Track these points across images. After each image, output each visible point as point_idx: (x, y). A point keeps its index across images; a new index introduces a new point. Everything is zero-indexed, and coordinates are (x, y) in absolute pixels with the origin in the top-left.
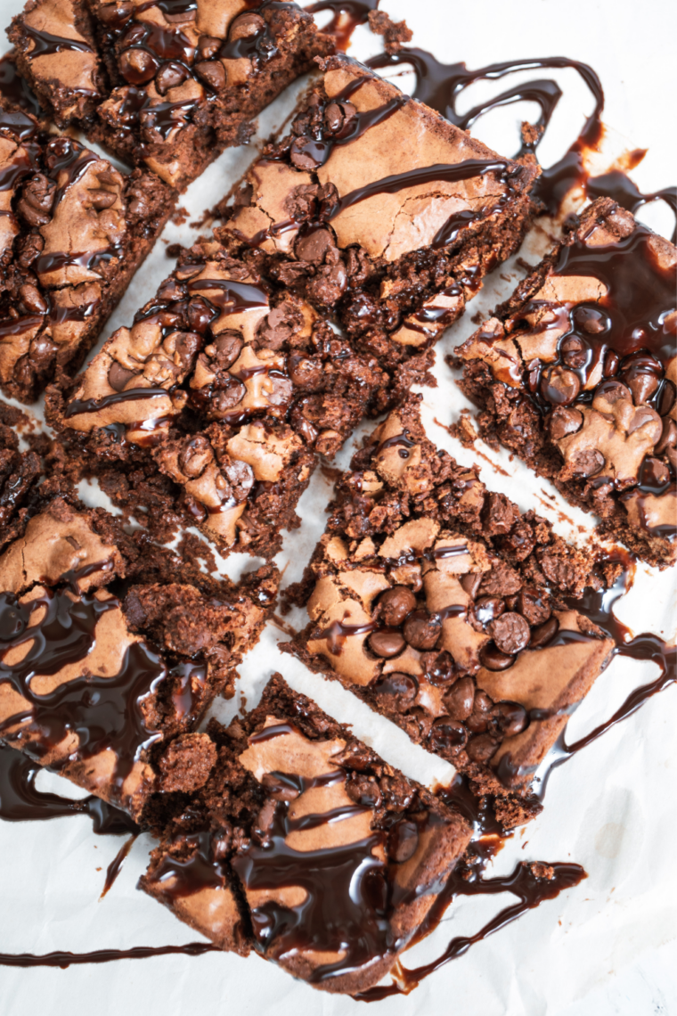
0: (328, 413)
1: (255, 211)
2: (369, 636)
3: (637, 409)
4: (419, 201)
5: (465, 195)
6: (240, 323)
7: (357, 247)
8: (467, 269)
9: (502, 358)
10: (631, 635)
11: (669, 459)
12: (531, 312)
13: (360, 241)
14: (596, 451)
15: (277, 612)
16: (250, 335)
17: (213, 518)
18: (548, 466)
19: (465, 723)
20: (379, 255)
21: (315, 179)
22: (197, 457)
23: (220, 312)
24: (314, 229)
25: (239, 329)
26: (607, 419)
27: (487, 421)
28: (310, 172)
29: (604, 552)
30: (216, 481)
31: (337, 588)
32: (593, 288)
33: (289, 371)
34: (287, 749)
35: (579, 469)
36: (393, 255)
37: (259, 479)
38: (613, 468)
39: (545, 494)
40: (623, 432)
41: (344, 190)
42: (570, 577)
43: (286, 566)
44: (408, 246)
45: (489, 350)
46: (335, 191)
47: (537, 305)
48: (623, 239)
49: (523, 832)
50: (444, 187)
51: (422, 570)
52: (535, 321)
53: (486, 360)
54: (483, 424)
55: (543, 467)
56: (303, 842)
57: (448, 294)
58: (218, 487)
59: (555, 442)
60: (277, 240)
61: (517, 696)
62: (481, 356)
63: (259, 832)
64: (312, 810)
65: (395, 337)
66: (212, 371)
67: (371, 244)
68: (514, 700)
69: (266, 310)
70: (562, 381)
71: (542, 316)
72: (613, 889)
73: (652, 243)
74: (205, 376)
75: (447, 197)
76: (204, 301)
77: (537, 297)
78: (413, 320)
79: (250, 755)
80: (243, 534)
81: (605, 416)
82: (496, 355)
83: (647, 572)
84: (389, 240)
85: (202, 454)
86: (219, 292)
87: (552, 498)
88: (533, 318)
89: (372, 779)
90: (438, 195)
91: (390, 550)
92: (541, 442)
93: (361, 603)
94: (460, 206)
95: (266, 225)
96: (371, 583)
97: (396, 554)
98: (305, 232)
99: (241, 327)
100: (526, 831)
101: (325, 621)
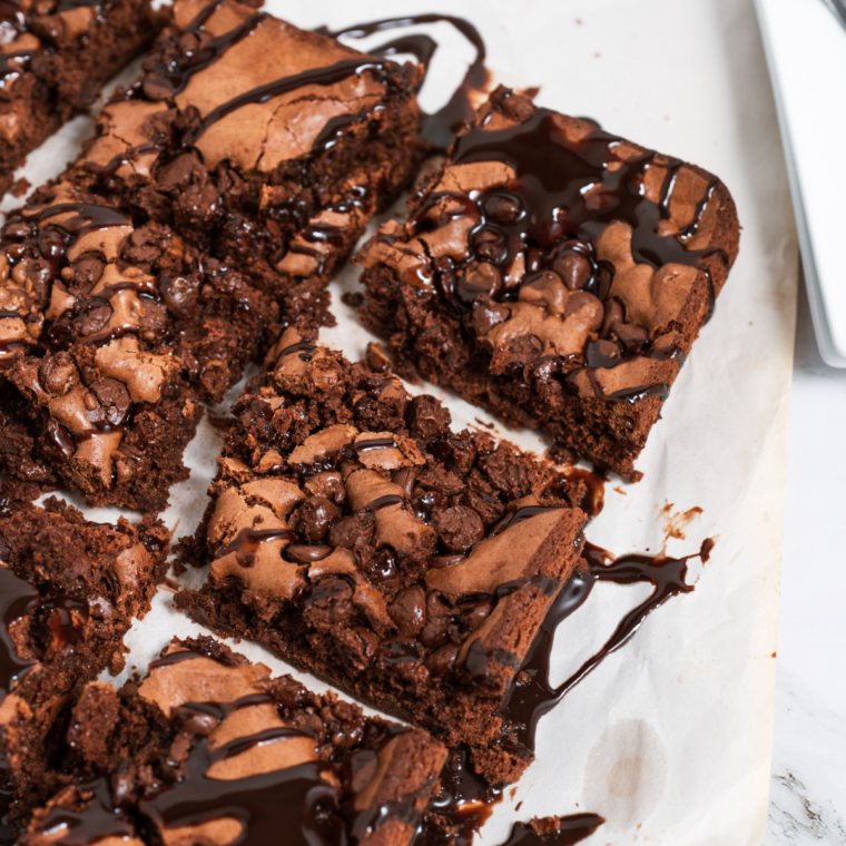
0: (210, 334)
1: (109, 140)
2: (287, 546)
3: (571, 293)
4: (292, 107)
5: (342, 97)
6: (100, 241)
7: (226, 162)
8: (354, 187)
9: (406, 258)
10: (611, 559)
11: (617, 334)
12: (433, 205)
13: (229, 154)
14: (530, 336)
15: (169, 574)
16: (111, 252)
17: (83, 446)
18: (479, 382)
19: (419, 637)
20: (252, 165)
21: (172, 105)
22: (59, 369)
23: (75, 234)
24: (176, 156)
25: (99, 248)
26: (538, 306)
27: (399, 340)
28: (166, 100)
29: (562, 475)
30: (84, 400)
31: (242, 497)
32: (498, 172)
33: (160, 295)
34: (198, 671)
35: (515, 358)
36: (268, 164)
37: (136, 400)
38: (553, 345)
39: (480, 422)
40: (558, 316)
41: (206, 110)
42: (522, 476)
43: (176, 525)
44: (285, 153)
45: (390, 251)
46: (197, 111)
47: (438, 197)
48: (523, 123)
49: (513, 793)
50: (319, 90)
51: (343, 476)
52: (439, 213)
53: (389, 263)
54: (395, 343)
55: (473, 382)
56: (229, 771)
57: (336, 211)
58: (88, 408)
59: (481, 338)
60: (135, 165)
61: (478, 586)
62: (383, 258)
63: (171, 763)
64: (238, 734)
65: (282, 265)
66: (70, 294)
67: (243, 155)
68: (475, 590)
69: (129, 229)
70: (480, 274)
71: (445, 206)
72: (639, 826)
73: (557, 121)
74: (64, 301)
75: (322, 99)
76: (56, 227)
77: (439, 189)
78: (300, 241)
79: (153, 683)
80: (120, 464)
81: (534, 303)
82: (399, 254)
83: (617, 490)
84: (263, 148)
85: (64, 365)
86: (75, 214)
87: (491, 426)
88: (436, 212)
89: (310, 711)
90: (311, 98)
91: (299, 457)
92: (466, 354)
93: (274, 511)
94: (339, 109)
95: (123, 148)
96: (282, 493)
97: (309, 460)
98: (166, 160)
99: (102, 245)
100: (518, 791)
101: (232, 534)
